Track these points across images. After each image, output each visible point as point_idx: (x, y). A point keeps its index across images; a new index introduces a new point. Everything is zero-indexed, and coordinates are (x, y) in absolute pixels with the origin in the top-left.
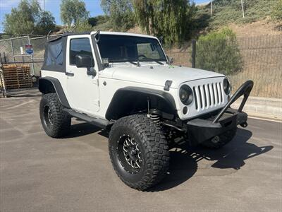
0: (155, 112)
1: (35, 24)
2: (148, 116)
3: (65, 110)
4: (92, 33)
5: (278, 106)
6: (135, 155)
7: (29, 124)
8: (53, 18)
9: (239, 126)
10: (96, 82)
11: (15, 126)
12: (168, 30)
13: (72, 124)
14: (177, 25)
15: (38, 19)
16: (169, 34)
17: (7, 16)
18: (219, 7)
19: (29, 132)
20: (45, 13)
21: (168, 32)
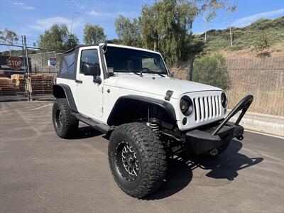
0: (154, 120)
1: (63, 44)
2: (148, 124)
3: (74, 114)
4: (101, 44)
5: (265, 121)
6: (133, 162)
7: (43, 125)
8: (78, 40)
9: (235, 139)
10: (101, 90)
11: (32, 125)
12: (169, 52)
13: (79, 127)
14: (177, 49)
15: (65, 40)
16: (170, 56)
17: (41, 36)
18: (212, 37)
19: (43, 131)
20: (71, 36)
21: (169, 54)
